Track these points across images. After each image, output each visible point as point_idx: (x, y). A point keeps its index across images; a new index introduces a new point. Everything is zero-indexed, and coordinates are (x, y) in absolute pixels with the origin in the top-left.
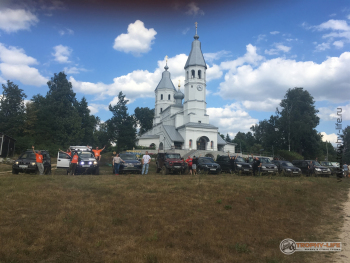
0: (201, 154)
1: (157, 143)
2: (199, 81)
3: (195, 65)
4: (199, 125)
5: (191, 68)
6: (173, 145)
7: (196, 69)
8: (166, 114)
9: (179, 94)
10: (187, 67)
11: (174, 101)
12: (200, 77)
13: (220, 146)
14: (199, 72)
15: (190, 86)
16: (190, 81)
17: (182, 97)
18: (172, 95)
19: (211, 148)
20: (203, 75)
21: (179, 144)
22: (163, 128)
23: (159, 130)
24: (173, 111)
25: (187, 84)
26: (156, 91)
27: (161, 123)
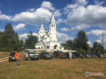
0: (56, 50)
1: (40, 47)
2: (54, 28)
3: (53, 23)
4: (54, 41)
5: (51, 24)
6: (46, 47)
7: (53, 24)
8: (43, 37)
9: (47, 32)
10: (50, 23)
11: (44, 34)
12: (54, 26)
13: (60, 48)
14: (54, 25)
15: (51, 29)
16: (51, 28)
17: (48, 33)
18: (44, 32)
19: (58, 48)
20: (55, 26)
21: (48, 47)
22: (43, 42)
23: (41, 43)
24: (46, 37)
25: (50, 29)
26: (39, 30)
27: (41, 41)
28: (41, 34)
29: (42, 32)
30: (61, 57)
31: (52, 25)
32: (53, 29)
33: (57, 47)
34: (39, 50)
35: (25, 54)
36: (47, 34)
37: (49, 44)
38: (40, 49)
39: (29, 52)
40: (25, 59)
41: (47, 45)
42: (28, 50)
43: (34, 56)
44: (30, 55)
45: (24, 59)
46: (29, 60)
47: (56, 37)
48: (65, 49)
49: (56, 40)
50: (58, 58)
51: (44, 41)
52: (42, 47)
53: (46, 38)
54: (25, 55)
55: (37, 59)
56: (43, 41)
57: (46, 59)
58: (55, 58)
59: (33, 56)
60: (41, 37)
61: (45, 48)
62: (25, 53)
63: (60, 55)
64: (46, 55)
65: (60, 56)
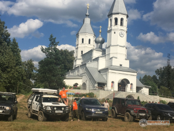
0: (122, 95)
1: (80, 82)
2: (121, 28)
3: (118, 14)
4: (120, 69)
5: (114, 16)
6: (96, 85)
7: (119, 17)
8: (87, 56)
9: (101, 39)
10: (110, 15)
11: (93, 45)
12: (122, 24)
13: (138, 89)
14: (122, 20)
15: (113, 32)
16: (113, 28)
17: (103, 42)
18: (93, 39)
19: (131, 90)
20: (125, 23)
21: (102, 85)
22: (87, 69)
23: (81, 71)
24: (96, 54)
25: (111, 30)
26: (77, 35)
27: (83, 65)
28: (83, 45)
29: (86, 41)
30: (134, 117)
31: (116, 20)
32: (118, 33)
33: (129, 85)
34: (76, 91)
35: (30, 101)
36: (101, 47)
37: (104, 76)
38: (79, 88)
39: (41, 97)
40: (29, 115)
41: (98, 78)
42: (41, 90)
43: (54, 107)
44: (45, 104)
45: (27, 115)
46: (40, 118)
47: (125, 57)
48: (152, 92)
49: (126, 64)
50: (123, 119)
51: (90, 65)
52: (84, 84)
53: (97, 59)
54: (31, 105)
55: (64, 117)
56: (87, 65)
57: (87, 119)
58: (116, 117)
59: (52, 107)
60: (83, 55)
61: (94, 87)
62: (32, 100)
63: (133, 109)
64: (89, 108)
65: (129, 112)
